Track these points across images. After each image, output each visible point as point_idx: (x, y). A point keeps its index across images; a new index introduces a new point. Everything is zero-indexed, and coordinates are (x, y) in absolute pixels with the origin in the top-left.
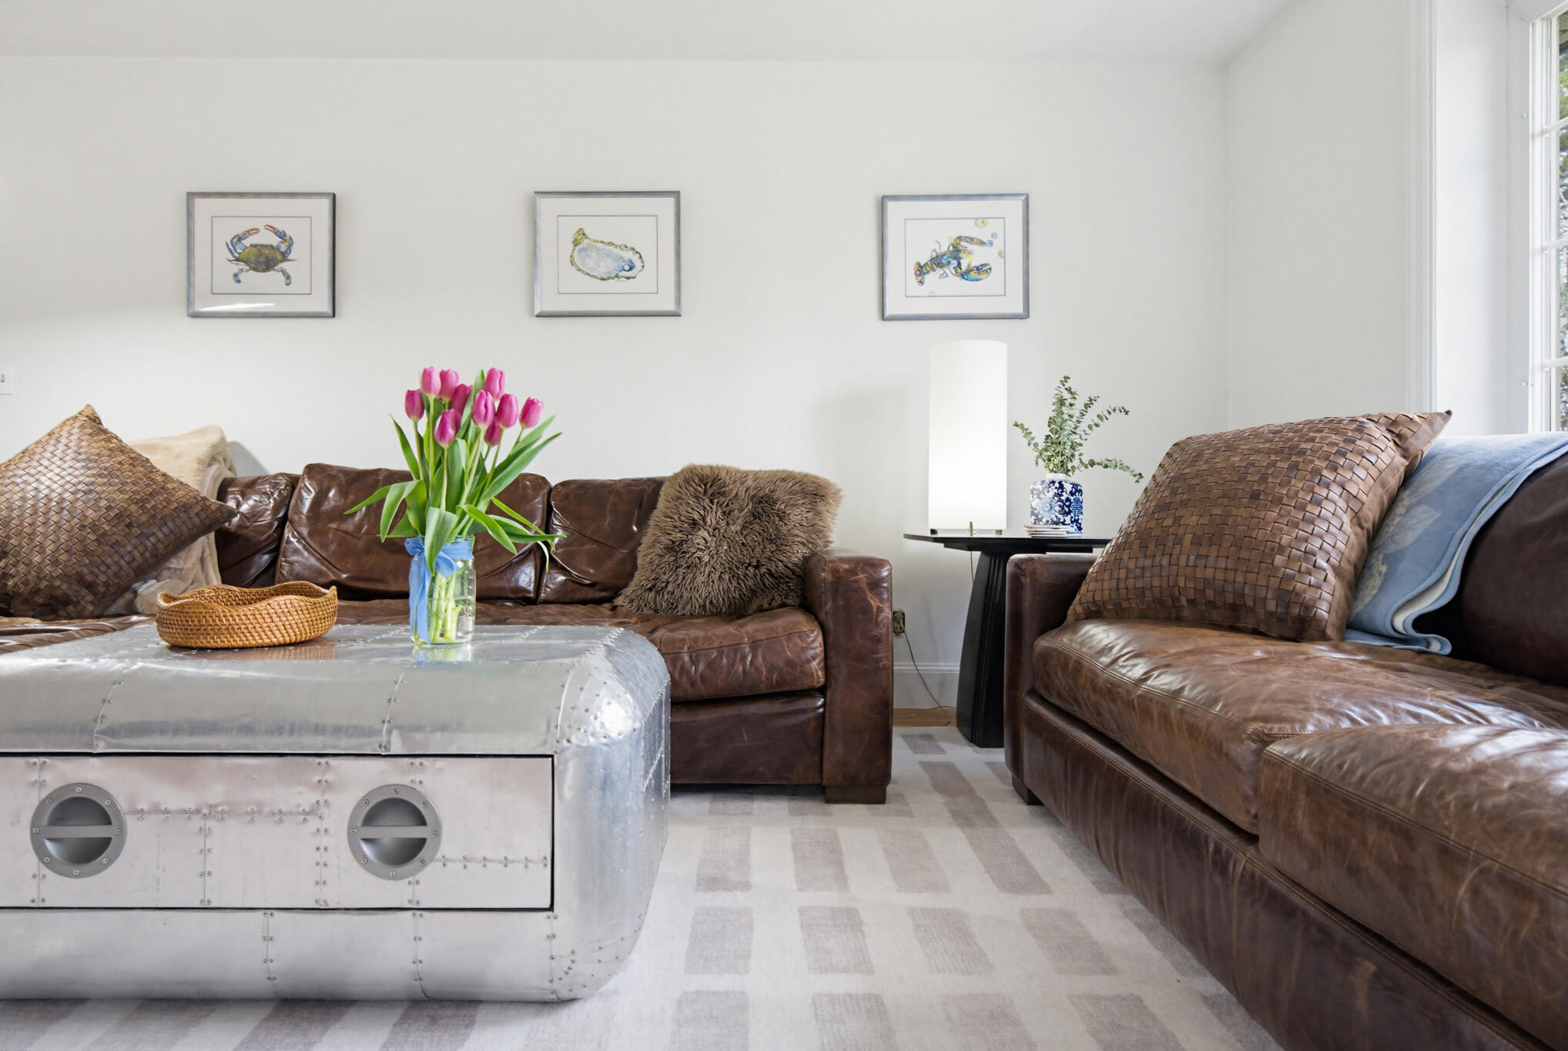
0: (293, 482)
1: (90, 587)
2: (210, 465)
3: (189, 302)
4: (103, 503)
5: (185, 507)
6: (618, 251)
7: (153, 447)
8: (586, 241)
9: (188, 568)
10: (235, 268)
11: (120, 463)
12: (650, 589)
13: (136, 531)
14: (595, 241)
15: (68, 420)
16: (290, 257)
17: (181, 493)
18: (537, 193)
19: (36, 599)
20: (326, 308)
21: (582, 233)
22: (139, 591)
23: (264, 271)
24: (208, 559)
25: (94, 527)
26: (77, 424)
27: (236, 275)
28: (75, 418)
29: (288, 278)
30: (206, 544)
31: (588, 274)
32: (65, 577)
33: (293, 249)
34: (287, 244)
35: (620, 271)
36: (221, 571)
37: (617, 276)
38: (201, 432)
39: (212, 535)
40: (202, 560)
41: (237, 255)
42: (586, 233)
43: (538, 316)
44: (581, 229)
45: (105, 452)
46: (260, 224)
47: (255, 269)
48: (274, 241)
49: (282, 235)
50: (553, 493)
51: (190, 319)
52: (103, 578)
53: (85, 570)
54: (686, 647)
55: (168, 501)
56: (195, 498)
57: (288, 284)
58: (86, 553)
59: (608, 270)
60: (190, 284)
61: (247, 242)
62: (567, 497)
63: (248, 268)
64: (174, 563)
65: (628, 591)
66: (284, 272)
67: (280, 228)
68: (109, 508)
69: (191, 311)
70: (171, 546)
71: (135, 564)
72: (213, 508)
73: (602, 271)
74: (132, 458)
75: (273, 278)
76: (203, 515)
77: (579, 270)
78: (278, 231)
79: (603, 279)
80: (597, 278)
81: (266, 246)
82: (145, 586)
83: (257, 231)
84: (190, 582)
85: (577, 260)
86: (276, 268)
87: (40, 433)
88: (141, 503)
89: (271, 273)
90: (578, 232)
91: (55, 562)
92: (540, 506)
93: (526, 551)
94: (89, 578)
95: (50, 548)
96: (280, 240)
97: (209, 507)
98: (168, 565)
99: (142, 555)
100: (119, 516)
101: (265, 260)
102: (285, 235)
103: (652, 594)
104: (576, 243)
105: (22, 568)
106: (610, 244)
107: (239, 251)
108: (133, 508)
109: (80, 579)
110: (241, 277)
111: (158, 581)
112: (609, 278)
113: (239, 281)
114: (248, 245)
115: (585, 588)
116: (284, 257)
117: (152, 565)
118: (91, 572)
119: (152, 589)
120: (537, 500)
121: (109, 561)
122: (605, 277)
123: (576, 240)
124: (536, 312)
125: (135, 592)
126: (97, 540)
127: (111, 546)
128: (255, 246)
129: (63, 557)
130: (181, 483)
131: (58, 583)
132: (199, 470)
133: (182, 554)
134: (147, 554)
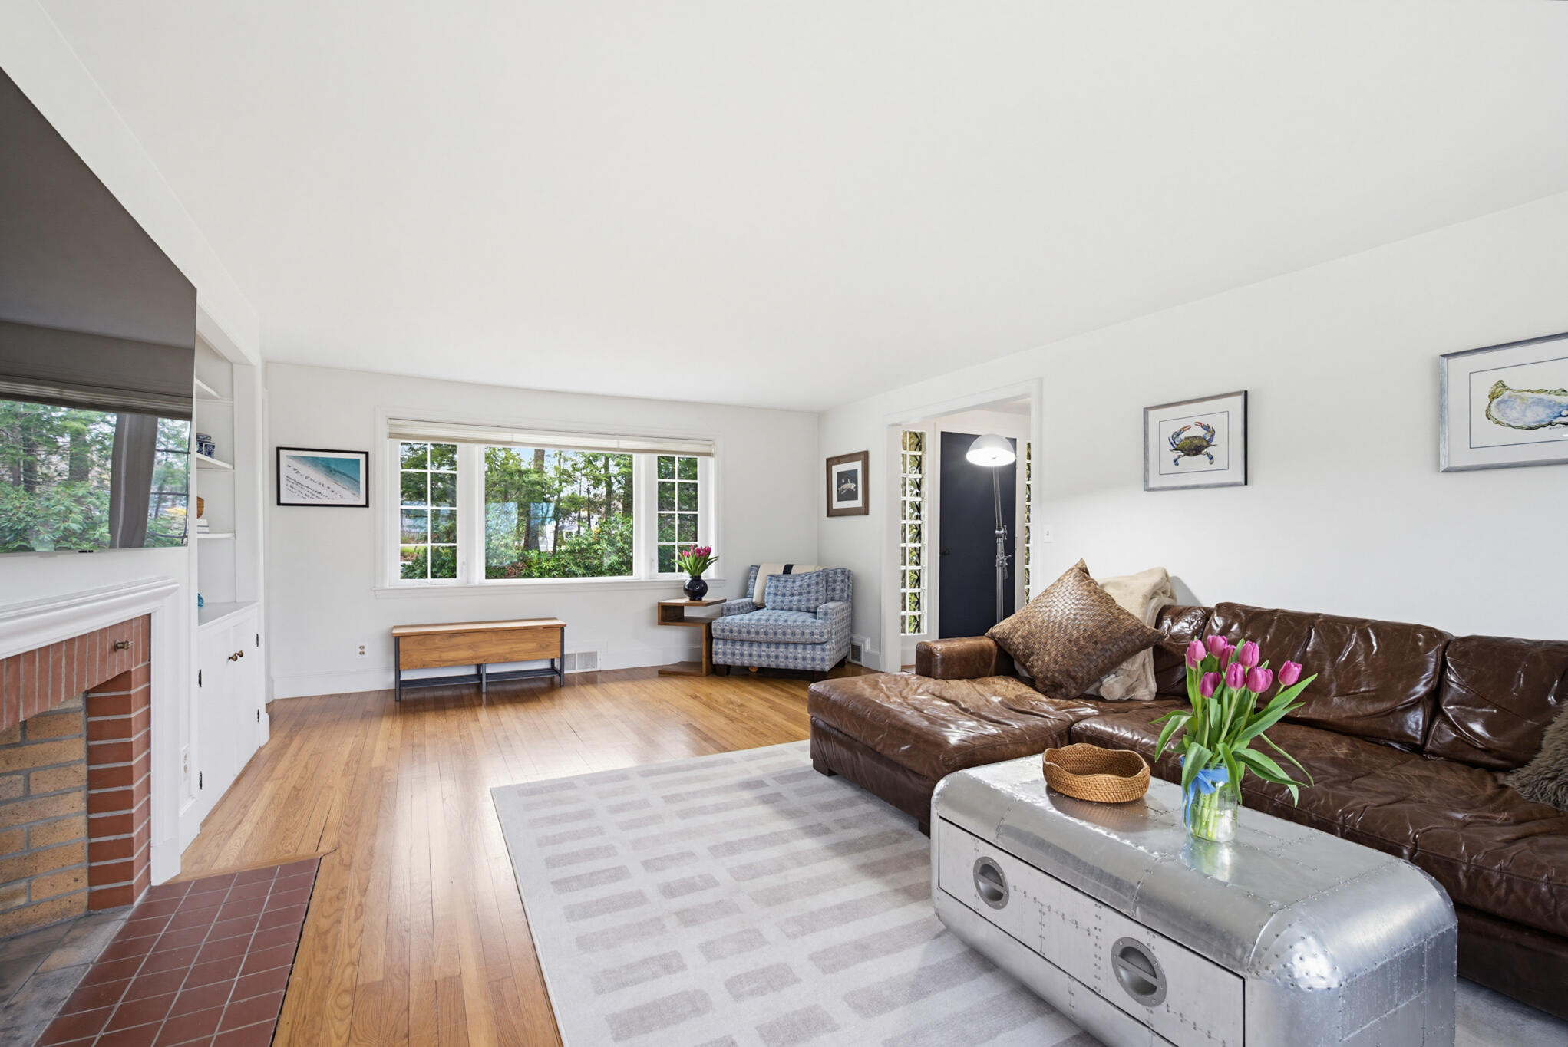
0: (1208, 614)
1: (1074, 678)
2: (1152, 598)
3: (1146, 481)
4: (1082, 627)
5: (1130, 633)
6: (1553, 397)
7: (1117, 585)
8: (1506, 393)
9: (1134, 671)
10: (1174, 455)
11: (1093, 601)
12: (1551, 779)
13: (1099, 646)
14: (1519, 391)
15: (1068, 571)
16: (1212, 443)
17: (1128, 622)
18: (1443, 356)
19: (1047, 682)
20: (1241, 479)
21: (1502, 386)
22: (1104, 682)
23: (1194, 455)
24: (1147, 665)
25: (1076, 642)
26: (1072, 575)
27: (1175, 461)
28: (1072, 570)
29: (1211, 458)
30: (1146, 656)
31: (1510, 426)
32: (1060, 672)
33: (1215, 437)
34: (1210, 434)
35: (1555, 418)
36: (1156, 673)
37: (1550, 423)
38: (1151, 572)
39: (1151, 648)
40: (1144, 665)
41: (1175, 446)
42: (1506, 384)
43: (1445, 471)
44: (1500, 382)
45: (1086, 593)
46: (1191, 422)
47: (1189, 455)
48: (1201, 432)
49: (1207, 428)
50: (1450, 648)
51: (1146, 492)
52: (1080, 675)
53: (1071, 669)
54: (1546, 876)
55: (1120, 628)
56: (1136, 626)
57: (1211, 463)
58: (1071, 658)
59: (1538, 419)
60: (1146, 470)
61: (1182, 436)
62: (1465, 654)
63: (1183, 454)
64: (1124, 666)
65: (1523, 772)
66: (1208, 455)
67: (1205, 423)
68: (1085, 631)
69: (1147, 488)
70: (1120, 657)
71: (1099, 667)
72: (1148, 633)
73: (1530, 419)
74: (1101, 597)
75: (1201, 459)
76: (1141, 638)
77: (1498, 423)
78: (1204, 426)
79: (1531, 429)
80: (1522, 428)
81: (1195, 437)
82: (1107, 679)
83: (1189, 427)
84: (1135, 679)
85: (1494, 412)
86: (1203, 452)
87: (1053, 580)
88: (1103, 629)
89: (1200, 456)
90: (1495, 385)
91: (1056, 662)
92: (1433, 660)
93: (1414, 700)
94: (1073, 674)
95: (1054, 653)
96: (1206, 432)
97: (1145, 633)
98: (1122, 667)
99: (1103, 661)
100: (1090, 636)
101: (1194, 448)
102: (1209, 427)
103: (1552, 785)
104: (1493, 397)
105: (1040, 663)
106: (1539, 391)
107: (1177, 443)
108: (1098, 631)
109: (1068, 674)
110: (1179, 461)
111: (1116, 676)
112: (1537, 428)
113: (1177, 464)
114: (1183, 438)
115: (1479, 751)
116: (1209, 443)
117: (1111, 666)
118: (1074, 670)
119: (1111, 682)
120: (1430, 653)
121: (1084, 664)
122: (1533, 425)
123: (1493, 393)
124: (1441, 469)
125: (1101, 682)
126: (1077, 651)
127: (1085, 655)
128: (1188, 438)
129: (1060, 659)
130: (1129, 615)
131: (1056, 675)
132: (1143, 604)
133: (1130, 660)
134: (1106, 661)
